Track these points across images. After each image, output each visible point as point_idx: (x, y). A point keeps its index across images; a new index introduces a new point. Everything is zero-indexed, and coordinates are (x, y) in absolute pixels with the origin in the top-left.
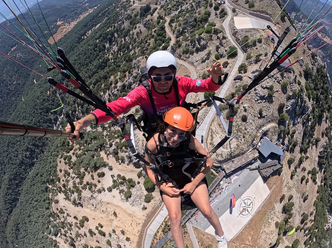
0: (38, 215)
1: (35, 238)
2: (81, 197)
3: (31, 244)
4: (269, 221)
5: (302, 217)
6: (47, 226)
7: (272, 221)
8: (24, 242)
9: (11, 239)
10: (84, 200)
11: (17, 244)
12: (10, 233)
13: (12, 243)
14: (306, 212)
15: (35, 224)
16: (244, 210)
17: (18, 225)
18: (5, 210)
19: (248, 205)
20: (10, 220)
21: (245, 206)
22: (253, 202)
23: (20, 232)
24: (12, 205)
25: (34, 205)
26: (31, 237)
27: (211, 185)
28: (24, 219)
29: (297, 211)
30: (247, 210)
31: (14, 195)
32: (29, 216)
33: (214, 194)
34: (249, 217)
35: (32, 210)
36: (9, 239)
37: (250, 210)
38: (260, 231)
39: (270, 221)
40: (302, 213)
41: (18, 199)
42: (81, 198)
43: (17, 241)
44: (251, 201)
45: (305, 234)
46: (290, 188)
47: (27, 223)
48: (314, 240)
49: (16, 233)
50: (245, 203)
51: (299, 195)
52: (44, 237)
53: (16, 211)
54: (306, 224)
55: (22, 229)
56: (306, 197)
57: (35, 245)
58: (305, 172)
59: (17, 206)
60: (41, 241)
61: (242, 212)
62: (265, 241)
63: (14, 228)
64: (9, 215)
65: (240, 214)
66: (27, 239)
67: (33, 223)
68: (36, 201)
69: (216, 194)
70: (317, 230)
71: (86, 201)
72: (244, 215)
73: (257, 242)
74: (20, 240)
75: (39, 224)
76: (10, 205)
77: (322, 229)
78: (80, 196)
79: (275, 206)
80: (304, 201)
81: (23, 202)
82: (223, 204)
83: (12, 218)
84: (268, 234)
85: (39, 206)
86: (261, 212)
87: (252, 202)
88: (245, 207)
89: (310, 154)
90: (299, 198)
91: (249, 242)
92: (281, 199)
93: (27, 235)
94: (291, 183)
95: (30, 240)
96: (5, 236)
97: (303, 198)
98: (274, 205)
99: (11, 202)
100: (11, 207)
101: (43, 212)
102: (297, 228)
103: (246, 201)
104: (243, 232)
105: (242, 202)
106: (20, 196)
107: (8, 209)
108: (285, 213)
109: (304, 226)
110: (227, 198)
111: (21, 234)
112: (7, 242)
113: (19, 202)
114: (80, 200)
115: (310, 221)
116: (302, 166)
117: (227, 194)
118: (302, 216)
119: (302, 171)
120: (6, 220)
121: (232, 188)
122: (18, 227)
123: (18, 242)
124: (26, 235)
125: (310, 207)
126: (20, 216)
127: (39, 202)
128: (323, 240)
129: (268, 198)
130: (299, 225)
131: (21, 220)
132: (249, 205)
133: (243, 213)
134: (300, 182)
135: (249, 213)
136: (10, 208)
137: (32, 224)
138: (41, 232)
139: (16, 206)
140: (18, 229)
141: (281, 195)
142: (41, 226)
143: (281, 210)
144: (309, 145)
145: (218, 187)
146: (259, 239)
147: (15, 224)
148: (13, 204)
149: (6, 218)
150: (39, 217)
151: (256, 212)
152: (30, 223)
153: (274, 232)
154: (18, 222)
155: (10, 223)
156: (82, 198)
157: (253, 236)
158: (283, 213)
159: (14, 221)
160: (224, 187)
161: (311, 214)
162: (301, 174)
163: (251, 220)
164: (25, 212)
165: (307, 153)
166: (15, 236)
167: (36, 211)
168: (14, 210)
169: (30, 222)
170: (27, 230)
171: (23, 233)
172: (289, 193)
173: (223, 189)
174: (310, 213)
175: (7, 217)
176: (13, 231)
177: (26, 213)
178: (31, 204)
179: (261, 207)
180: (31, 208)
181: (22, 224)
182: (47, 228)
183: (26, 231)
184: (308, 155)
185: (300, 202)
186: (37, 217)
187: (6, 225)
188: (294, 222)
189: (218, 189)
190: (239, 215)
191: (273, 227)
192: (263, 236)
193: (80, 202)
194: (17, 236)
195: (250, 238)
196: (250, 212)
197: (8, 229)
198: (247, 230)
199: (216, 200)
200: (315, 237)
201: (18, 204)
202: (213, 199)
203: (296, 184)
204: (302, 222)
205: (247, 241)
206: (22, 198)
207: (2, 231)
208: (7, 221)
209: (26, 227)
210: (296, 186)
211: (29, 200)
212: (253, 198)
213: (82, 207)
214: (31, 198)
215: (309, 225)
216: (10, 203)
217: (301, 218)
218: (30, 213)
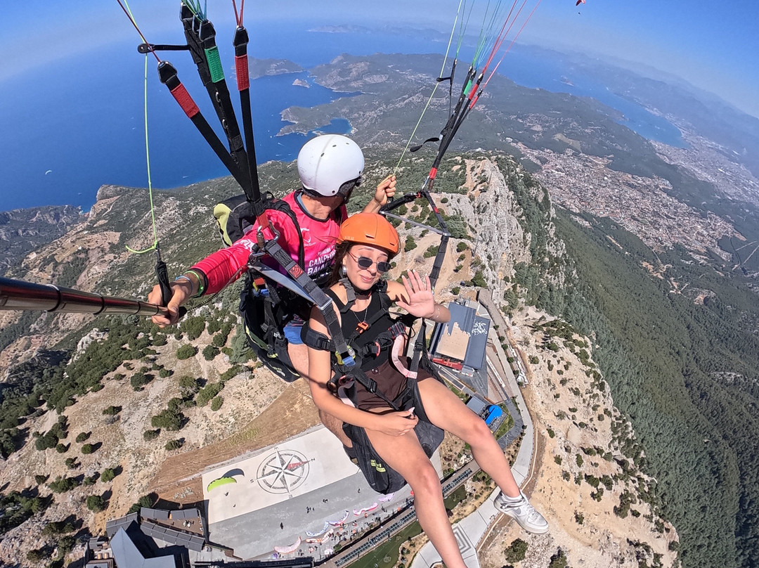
0: (689, 516)
1: (680, 468)
2: (638, 559)
3: (682, 454)
4: (236, 420)
5: (144, 386)
6: (666, 498)
7: (225, 417)
8: (695, 452)
9: (721, 448)
10: (631, 554)
11: (705, 443)
12: (727, 458)
13: (716, 442)
14: (130, 388)
15: (689, 495)
16: (291, 468)
17: (718, 483)
18: (756, 498)
19: (277, 474)
20: (738, 484)
21: (285, 475)
22: (260, 474)
23: (709, 469)
24: (744, 516)
25: (701, 537)
26: (686, 469)
27: (364, 552)
28: (711, 499)
29: (148, 404)
30: (283, 465)
31: (751, 538)
32: (704, 509)
33: (359, 530)
34: (282, 447)
35: (703, 523)
36: (725, 445)
37: (277, 463)
38: (267, 410)
39: (232, 420)
40: (138, 394)
41: (737, 535)
42: (638, 557)
43: (709, 449)
44: (263, 478)
45: (156, 355)
46: (139, 454)
47: (703, 494)
48: (141, 335)
49: (716, 463)
50: (283, 480)
51: (124, 428)
52: (665, 474)
53: (732, 509)
54: (145, 369)
55: (708, 476)
56: (111, 414)
57: (674, 454)
58: (73, 457)
59: (735, 519)
60: (667, 465)
61: (297, 465)
62: (262, 388)
63: (723, 471)
64: (743, 493)
65: (305, 463)
66: (693, 462)
67: (692, 498)
68: (700, 547)
69: (354, 528)
70: (124, 346)
71: (625, 552)
72: (295, 456)
73: (284, 394)
74: (704, 453)
75: (681, 499)
76: (750, 513)
77: (114, 339)
78: (640, 560)
79: (201, 441)
80: (119, 409)
81: (726, 534)
82: (345, 499)
83: (734, 489)
84: (249, 396)
85: (692, 538)
86: (248, 444)
87: (263, 476)
88: (286, 473)
89: (23, 480)
90: (127, 423)
91: (302, 399)
92: (180, 447)
93: (695, 469)
94: (128, 462)
95: (687, 461)
96: (733, 446)
97: (116, 416)
98: (204, 444)
99: (750, 521)
100: (745, 511)
101: (680, 528)
102: (166, 376)
103: (279, 483)
104: (310, 425)
105: (291, 485)
106: (736, 543)
107: (751, 502)
108: (182, 415)
109: (150, 369)
110: (327, 510)
111: (706, 467)
112: (725, 437)
113: (733, 529)
114: (638, 552)
115: (132, 369)
116: (71, 474)
117: (326, 518)
118: (143, 389)
119: (80, 464)
120: (745, 479)
121: (305, 529)
122: (717, 477)
123: (705, 448)
124: (698, 469)
125: (114, 391)
126: (722, 501)
127: (694, 546)
128: (125, 324)
129: (217, 464)
130: (159, 378)
131: (716, 494)
132: (274, 472)
133: (295, 461)
134: (101, 449)
135: (280, 456)
136: (747, 507)
137: (694, 495)
138: (673, 483)
139: (737, 519)
140: (714, 473)
141: (174, 453)
142: (676, 496)
143: (188, 426)
144: (13, 498)
145: (344, 544)
146: (276, 397)
147: (724, 479)
148: (745, 519)
149: (745, 483)
150: (685, 513)
151: (263, 451)
152: (697, 495)
153: (232, 394)
154: (721, 487)
155: (734, 477)
156: (635, 558)
157: (288, 409)
158: (188, 419)
159: (728, 485)
160: (326, 539)
161: (121, 377)
162: (87, 460)
163: (281, 438)
164: (715, 514)
165: (27, 487)
166: (716, 457)
167: (695, 526)
168: (737, 507)
169: (699, 498)
170: (698, 479)
171: (703, 470)
172: (147, 445)
173: (330, 535)
174: (122, 382)
175: (744, 487)
176: (722, 464)
177: (712, 513)
178: (707, 535)
179: (243, 455)
180: (706, 527)
181: (712, 487)
182: (665, 494)
183: (700, 476)
184: (29, 482)
185: (130, 414)
186: (689, 513)
187: (741, 469)
188: (168, 389)
189: (345, 539)
190: (308, 462)
191: (230, 405)
192: (262, 398)
193: (637, 549)
194: (712, 458)
195: (296, 406)
196: (278, 457)
197: (733, 463)
198: (298, 425)
199: (359, 513)
200: (135, 338)
201: (733, 524)
202: (366, 517)
203: (116, 453)
204: (150, 378)
205: (307, 404)
206: (731, 540)
207: (742, 453)
208: (742, 478)
209: (702, 484)
210: (118, 449)
211: (716, 542)
212: (255, 482)
213: (628, 540)
214: (711, 548)
215: (138, 364)
216: (751, 517)
217: (148, 386)
218: (705, 516)
